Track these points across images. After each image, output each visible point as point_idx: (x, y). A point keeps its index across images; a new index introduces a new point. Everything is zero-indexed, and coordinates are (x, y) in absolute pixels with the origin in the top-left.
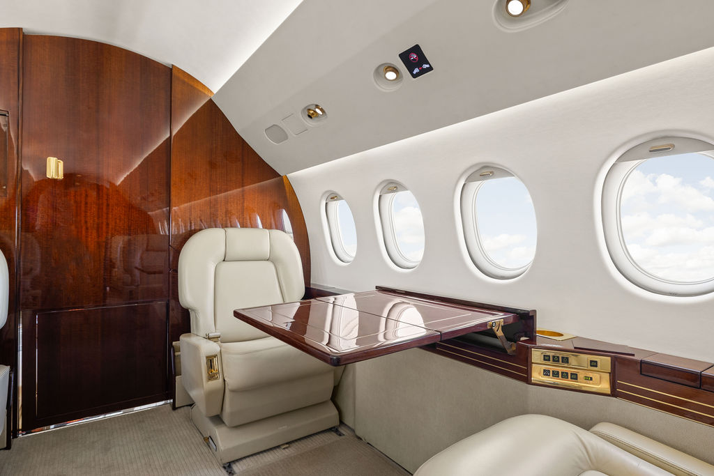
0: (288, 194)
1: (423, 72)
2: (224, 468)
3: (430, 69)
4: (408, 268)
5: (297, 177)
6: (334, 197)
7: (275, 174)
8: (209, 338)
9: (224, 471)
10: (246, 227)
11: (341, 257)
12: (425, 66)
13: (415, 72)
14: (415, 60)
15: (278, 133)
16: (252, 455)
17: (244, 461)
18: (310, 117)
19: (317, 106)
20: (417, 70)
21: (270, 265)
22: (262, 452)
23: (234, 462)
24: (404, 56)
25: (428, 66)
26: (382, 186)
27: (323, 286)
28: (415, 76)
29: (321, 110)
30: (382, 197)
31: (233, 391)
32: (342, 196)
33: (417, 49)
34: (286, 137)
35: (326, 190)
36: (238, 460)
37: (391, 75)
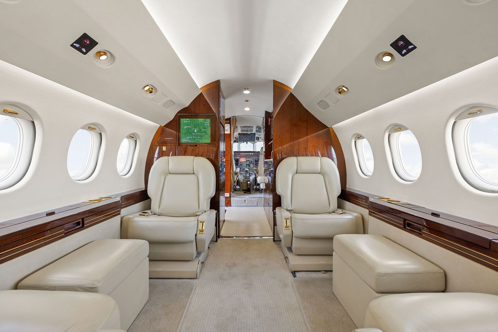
0: (332, 137)
1: (409, 51)
2: (292, 273)
3: (415, 48)
4: (410, 181)
5: (338, 127)
6: (359, 137)
7: (325, 127)
8: (288, 210)
9: (292, 274)
10: (313, 156)
11: (365, 173)
12: (410, 47)
13: (403, 53)
14: (402, 46)
15: (324, 104)
16: (306, 271)
17: (302, 272)
18: (340, 93)
19: (343, 86)
20: (404, 51)
21: (321, 176)
22: (311, 271)
23: (297, 271)
24: (394, 45)
25: (413, 46)
26: (391, 128)
27: (354, 190)
28: (403, 55)
29: (346, 88)
30: (391, 135)
31: (296, 237)
32: (364, 136)
33: (402, 38)
34: (328, 106)
35: (354, 133)
36: (298, 271)
37: (387, 59)
